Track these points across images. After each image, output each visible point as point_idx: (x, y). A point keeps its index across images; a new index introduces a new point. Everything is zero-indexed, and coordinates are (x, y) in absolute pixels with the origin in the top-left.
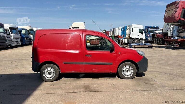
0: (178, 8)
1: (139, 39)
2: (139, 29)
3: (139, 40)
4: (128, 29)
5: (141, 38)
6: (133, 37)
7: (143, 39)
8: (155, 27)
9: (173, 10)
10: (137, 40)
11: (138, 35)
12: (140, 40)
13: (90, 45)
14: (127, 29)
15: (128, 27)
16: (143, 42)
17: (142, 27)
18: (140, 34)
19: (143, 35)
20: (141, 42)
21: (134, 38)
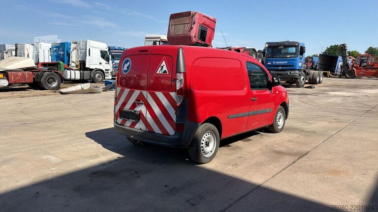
0: (194, 23)
1: (102, 71)
2: (101, 51)
3: (102, 73)
4: (73, 50)
5: (106, 70)
6: (92, 67)
7: (110, 71)
8: (116, 49)
9: (186, 25)
10: (99, 73)
11: (100, 63)
12: (104, 74)
13: (8, 86)
14: (72, 48)
15: (73, 46)
16: (110, 77)
17: (104, 47)
18: (103, 61)
19: (109, 63)
20: (106, 77)
21: (93, 69)
